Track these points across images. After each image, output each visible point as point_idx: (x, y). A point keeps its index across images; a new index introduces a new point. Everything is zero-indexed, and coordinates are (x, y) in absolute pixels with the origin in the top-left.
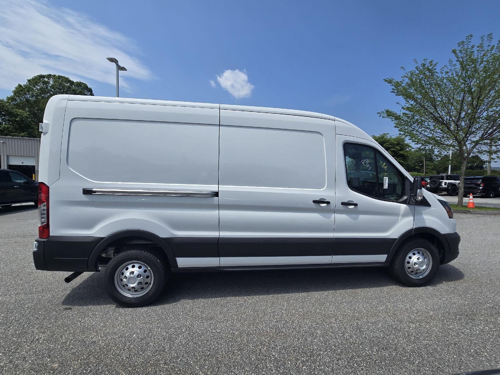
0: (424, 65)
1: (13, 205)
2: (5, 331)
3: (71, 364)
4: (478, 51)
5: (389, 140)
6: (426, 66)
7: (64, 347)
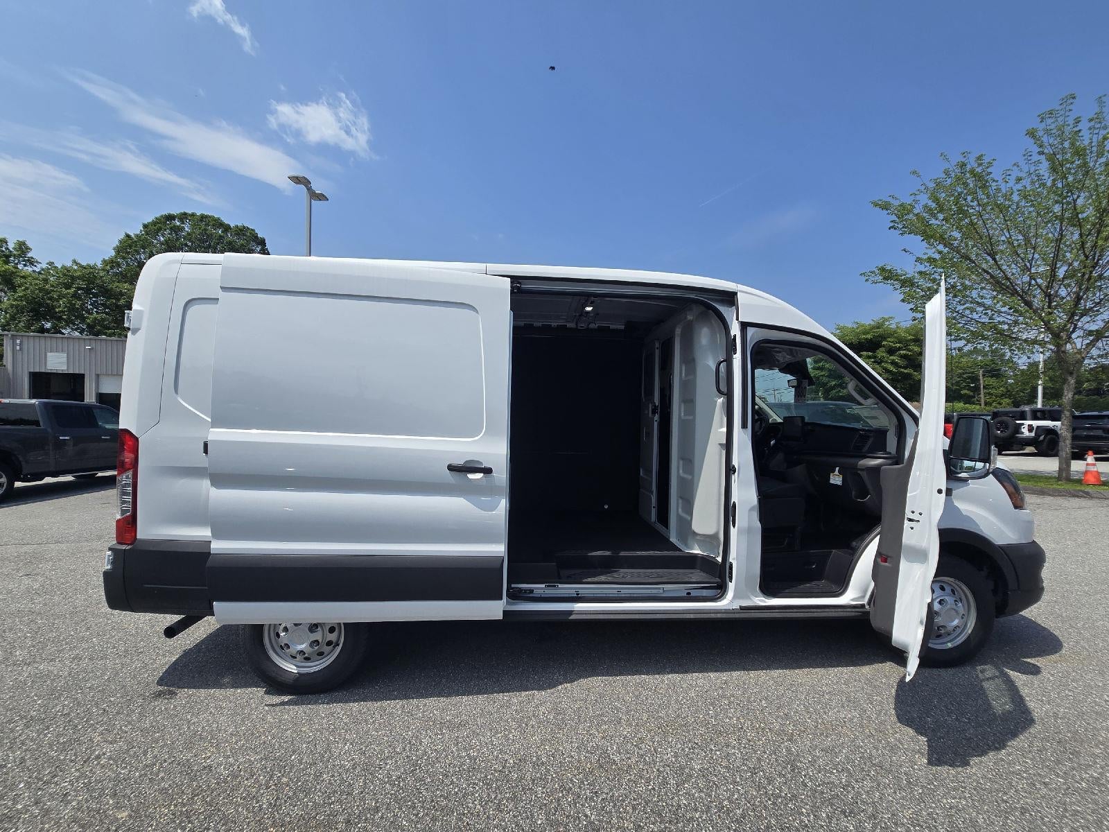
0: (963, 165)
1: (100, 474)
2: (38, 736)
3: (155, 813)
4: (1090, 129)
5: (895, 332)
6: (968, 167)
7: (146, 775)
